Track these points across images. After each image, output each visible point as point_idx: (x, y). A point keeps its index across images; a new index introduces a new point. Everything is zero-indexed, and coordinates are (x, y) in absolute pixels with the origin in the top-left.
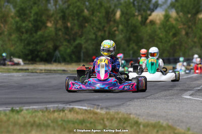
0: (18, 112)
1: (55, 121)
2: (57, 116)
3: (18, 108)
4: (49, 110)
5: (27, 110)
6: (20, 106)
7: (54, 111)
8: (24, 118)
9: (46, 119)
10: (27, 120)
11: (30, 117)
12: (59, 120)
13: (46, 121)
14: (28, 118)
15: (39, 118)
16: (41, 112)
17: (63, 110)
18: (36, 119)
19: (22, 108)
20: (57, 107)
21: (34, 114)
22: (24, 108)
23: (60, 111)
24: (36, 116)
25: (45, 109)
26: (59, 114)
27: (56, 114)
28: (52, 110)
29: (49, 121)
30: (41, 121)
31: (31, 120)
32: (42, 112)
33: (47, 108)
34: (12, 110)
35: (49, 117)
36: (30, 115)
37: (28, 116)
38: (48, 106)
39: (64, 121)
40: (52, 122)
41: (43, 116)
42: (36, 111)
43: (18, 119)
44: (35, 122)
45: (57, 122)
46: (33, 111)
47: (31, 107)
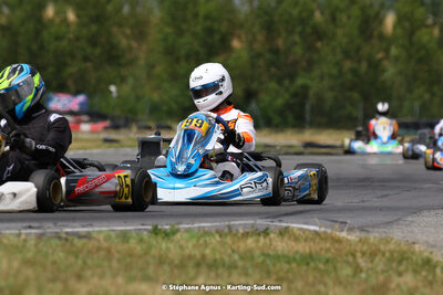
0: (167, 235)
1: (248, 256)
2: (253, 245)
3: (167, 227)
4: (234, 232)
5: (188, 230)
6: (173, 221)
7: (246, 235)
8: (181, 247)
9: (230, 251)
10: (187, 252)
11: (194, 246)
12: (257, 253)
13: (230, 256)
14: (190, 249)
15: (214, 248)
16: (217, 237)
17: (266, 232)
18: (208, 251)
19: (176, 227)
20: (253, 226)
21: (201, 241)
22: (181, 226)
23: (259, 235)
24: (206, 245)
25: (226, 230)
26: (258, 241)
27: (250, 241)
28: (241, 231)
29: (236, 257)
30: (218, 256)
31: (197, 253)
32: (221, 236)
33: (229, 227)
34: (156, 231)
35: (234, 247)
36: (194, 241)
37: (190, 245)
38: (232, 223)
39: (268, 255)
40: (242, 258)
41: (223, 244)
42: (206, 233)
43: (168, 249)
44: (203, 256)
45: (252, 258)
46: (201, 232)
47: (196, 225)
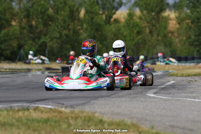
1: (19, 120)
2: (22, 115)
4: (13, 109)
7: (19, 110)
9: (11, 118)
12: (24, 118)
13: (11, 120)
15: (4, 117)
16: (5, 111)
17: (28, 109)
18: (1, 119)
20: (22, 106)
23: (25, 110)
25: (9, 109)
26: (24, 113)
27: (21, 113)
28: (16, 109)
29: (14, 121)
30: (6, 120)
32: (7, 111)
33: (11, 107)
35: (14, 116)
38: (12, 105)
39: (28, 120)
40: (17, 121)
41: (8, 115)
45: (21, 121)
